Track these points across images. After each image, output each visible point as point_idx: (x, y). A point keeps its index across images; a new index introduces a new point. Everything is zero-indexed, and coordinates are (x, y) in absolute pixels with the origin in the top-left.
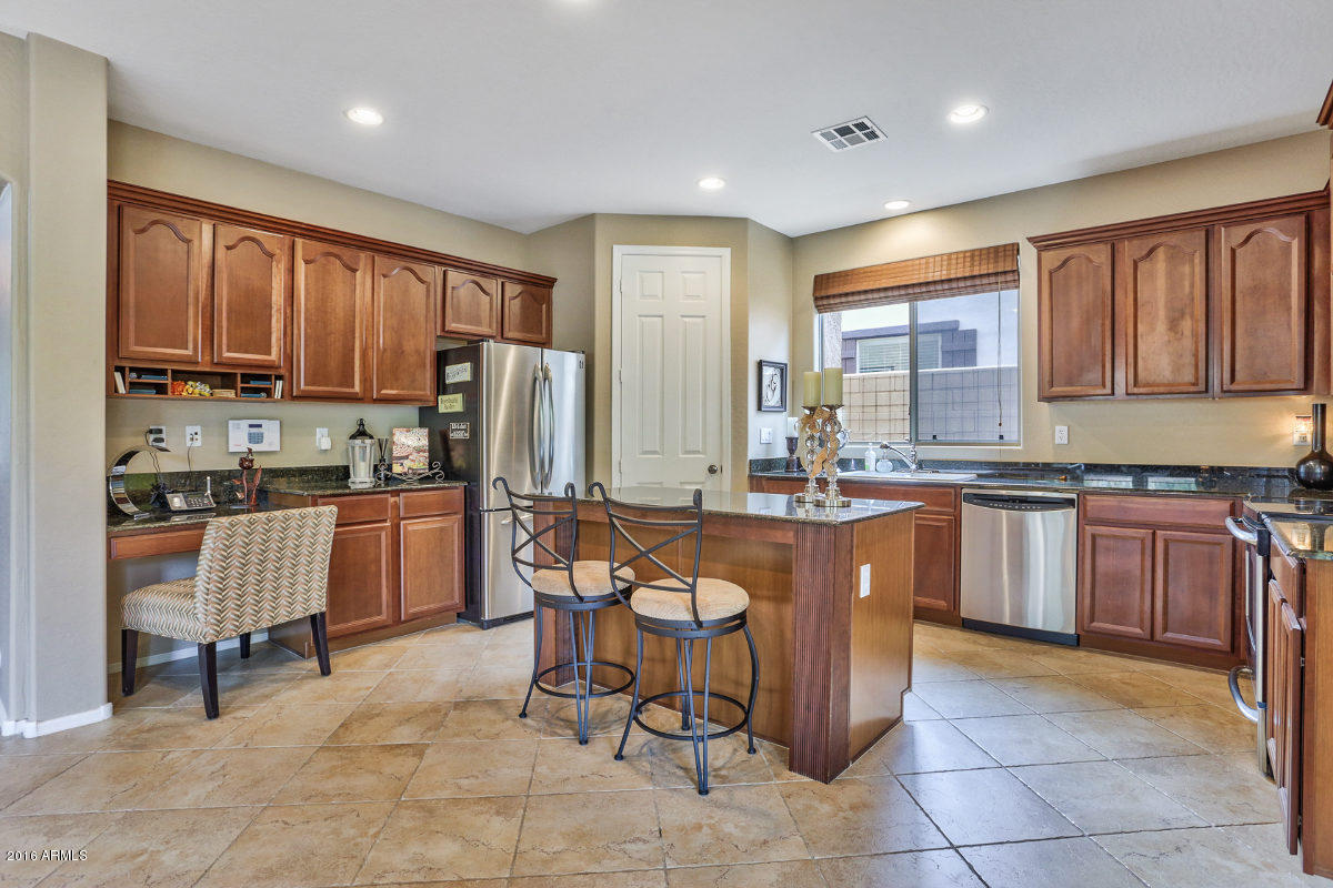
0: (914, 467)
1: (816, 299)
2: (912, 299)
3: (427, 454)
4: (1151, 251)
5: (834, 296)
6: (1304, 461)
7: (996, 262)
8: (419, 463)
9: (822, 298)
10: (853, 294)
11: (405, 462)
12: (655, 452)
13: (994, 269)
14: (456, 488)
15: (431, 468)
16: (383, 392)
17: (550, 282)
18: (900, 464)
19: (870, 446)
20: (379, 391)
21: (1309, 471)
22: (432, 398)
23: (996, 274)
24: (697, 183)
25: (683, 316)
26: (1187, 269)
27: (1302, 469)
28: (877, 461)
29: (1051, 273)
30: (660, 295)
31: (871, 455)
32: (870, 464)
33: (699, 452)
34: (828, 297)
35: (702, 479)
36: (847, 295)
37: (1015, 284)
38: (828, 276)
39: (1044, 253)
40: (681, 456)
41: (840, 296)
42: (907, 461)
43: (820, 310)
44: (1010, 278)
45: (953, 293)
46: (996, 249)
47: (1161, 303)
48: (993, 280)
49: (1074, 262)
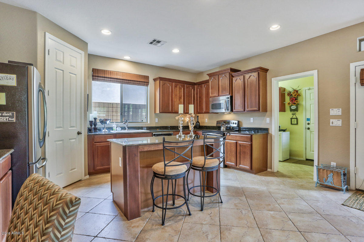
0: (127, 129)
1: (93, 76)
4: (177, 86)
7: (145, 79)
9: (96, 76)
10: (107, 78)
12: (60, 127)
13: (143, 81)
18: (123, 128)
23: (145, 82)
25: (70, 73)
26: (181, 90)
28: (117, 127)
29: (162, 86)
30: (62, 61)
31: (115, 126)
32: (115, 128)
33: (74, 127)
34: (98, 77)
35: (75, 137)
36: (104, 77)
37: (147, 85)
38: (98, 70)
39: (161, 81)
40: (69, 129)
41: (102, 77)
42: (126, 127)
43: (93, 79)
44: (147, 84)
45: (134, 84)
46: (145, 76)
47: (178, 96)
48: (144, 83)
49: (165, 84)
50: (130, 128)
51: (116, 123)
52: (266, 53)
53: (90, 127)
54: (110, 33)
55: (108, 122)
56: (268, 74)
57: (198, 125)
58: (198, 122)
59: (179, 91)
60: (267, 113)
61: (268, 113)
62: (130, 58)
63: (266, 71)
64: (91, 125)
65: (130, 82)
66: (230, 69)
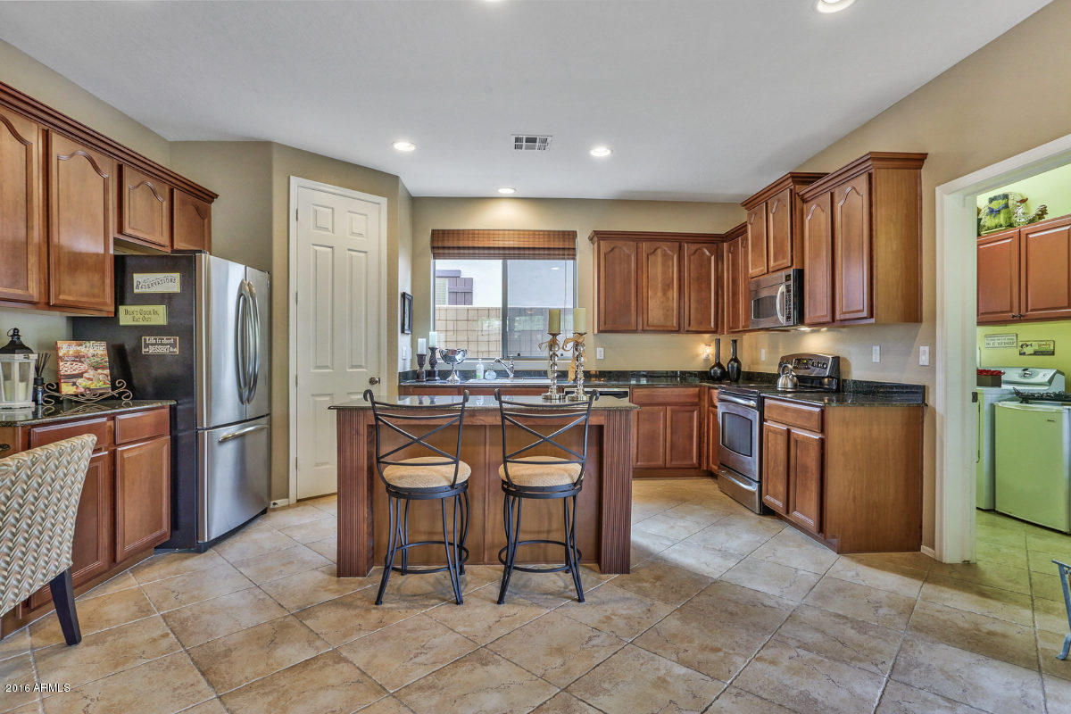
0: (512, 375)
1: (433, 248)
2: (505, 257)
3: (107, 371)
4: (655, 250)
5: (449, 248)
6: (713, 367)
7: (564, 241)
8: (99, 381)
9: (438, 248)
10: (464, 248)
11: (80, 381)
12: (327, 367)
13: (559, 246)
14: (162, 407)
15: (114, 387)
16: (61, 297)
17: (212, 197)
18: (502, 374)
19: (480, 361)
20: (57, 297)
21: (715, 372)
22: (112, 309)
23: (564, 249)
24: (393, 143)
25: (349, 250)
26: (671, 262)
27: (712, 371)
28: (485, 371)
29: (605, 254)
30: (330, 228)
31: (480, 367)
32: (480, 374)
33: (361, 367)
34: (444, 248)
36: (459, 248)
37: (573, 257)
38: (444, 231)
39: (601, 242)
40: (348, 370)
41: (454, 248)
42: (509, 372)
43: (436, 256)
44: (571, 252)
45: (534, 257)
46: (564, 233)
47: (660, 281)
48: (561, 252)
49: (616, 250)
50: (518, 374)
51: (483, 359)
52: (921, 88)
53: (417, 368)
54: (412, 148)
55: (458, 357)
56: (925, 173)
57: (732, 371)
58: (736, 360)
59: (663, 265)
60: (923, 324)
61: (925, 325)
62: (512, 191)
63: (918, 163)
64: (421, 365)
65: (522, 252)
66: (793, 177)
